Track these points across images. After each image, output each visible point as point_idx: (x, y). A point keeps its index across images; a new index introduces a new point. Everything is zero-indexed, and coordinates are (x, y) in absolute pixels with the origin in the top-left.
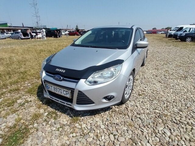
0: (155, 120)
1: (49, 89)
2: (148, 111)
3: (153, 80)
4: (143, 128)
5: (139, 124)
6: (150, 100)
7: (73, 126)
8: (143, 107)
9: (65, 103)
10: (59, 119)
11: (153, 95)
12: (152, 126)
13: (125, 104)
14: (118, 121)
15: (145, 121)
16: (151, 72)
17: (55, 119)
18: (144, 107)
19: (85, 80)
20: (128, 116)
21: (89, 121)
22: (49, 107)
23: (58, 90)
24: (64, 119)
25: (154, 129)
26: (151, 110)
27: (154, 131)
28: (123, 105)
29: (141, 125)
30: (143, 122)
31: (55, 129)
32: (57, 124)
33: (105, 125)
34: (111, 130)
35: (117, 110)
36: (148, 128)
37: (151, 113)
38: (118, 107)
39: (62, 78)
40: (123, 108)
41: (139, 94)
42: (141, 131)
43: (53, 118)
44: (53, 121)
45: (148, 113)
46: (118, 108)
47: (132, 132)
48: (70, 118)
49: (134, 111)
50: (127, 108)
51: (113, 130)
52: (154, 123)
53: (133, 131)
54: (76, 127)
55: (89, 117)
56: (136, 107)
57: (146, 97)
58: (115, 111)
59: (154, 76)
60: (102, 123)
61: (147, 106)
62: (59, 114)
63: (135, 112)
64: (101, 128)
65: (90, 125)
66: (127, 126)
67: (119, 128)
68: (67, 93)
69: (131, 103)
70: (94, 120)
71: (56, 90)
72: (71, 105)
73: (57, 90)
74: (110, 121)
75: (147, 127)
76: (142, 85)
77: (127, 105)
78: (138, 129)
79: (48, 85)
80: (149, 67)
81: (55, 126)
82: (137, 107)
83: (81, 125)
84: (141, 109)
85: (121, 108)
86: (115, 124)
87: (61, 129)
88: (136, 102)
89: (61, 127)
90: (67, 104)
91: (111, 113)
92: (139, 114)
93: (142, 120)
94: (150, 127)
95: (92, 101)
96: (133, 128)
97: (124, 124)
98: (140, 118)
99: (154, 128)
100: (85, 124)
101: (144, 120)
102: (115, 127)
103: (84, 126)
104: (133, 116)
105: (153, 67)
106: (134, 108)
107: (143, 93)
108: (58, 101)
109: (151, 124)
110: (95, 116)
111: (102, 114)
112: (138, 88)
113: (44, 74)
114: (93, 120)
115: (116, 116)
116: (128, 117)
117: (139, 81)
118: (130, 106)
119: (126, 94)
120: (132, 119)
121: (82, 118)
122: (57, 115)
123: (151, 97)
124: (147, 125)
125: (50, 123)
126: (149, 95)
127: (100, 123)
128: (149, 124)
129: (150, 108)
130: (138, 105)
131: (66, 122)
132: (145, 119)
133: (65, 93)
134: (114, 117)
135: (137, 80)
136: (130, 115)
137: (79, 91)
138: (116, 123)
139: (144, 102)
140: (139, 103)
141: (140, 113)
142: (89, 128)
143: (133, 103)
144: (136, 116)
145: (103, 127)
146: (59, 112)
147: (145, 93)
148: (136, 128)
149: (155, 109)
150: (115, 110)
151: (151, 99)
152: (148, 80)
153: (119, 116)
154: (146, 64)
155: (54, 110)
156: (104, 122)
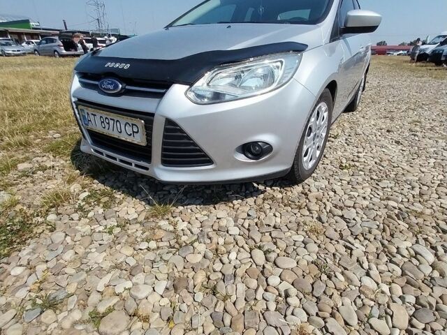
0: (386, 222)
1: (90, 126)
2: (366, 203)
3: (379, 138)
4: (351, 239)
5: (339, 230)
6: (372, 179)
7: (154, 224)
8: (352, 193)
9: (133, 165)
10: (116, 209)
11: (381, 168)
12: (379, 237)
13: (300, 185)
14: (278, 220)
15: (358, 225)
16: (373, 122)
17: (106, 206)
18: (356, 194)
19: (188, 87)
20: (309, 210)
21: (198, 216)
22: (96, 181)
23: (111, 122)
24: (131, 208)
25: (383, 244)
26: (376, 200)
27: (386, 250)
28: (296, 186)
29: (346, 233)
30: (350, 225)
31: (101, 228)
32: (110, 218)
33: (242, 228)
34: (258, 240)
35: (280, 196)
36: (367, 242)
37: (376, 208)
38: (282, 189)
39: (120, 86)
40: (294, 192)
41: (341, 166)
42: (346, 247)
43: (101, 205)
44: (101, 211)
45: (367, 207)
46: (280, 192)
47: (319, 246)
48: (148, 207)
49: (325, 200)
50: (306, 194)
51: (264, 239)
52: (384, 230)
53: (323, 246)
54: (160, 228)
55: (198, 207)
56: (332, 194)
57: (361, 172)
58: (273, 198)
59: (383, 131)
60: (232, 223)
61: (362, 191)
62: (118, 196)
63: (327, 203)
64: (229, 232)
65: (199, 225)
66: (304, 234)
67: (282, 235)
68: (135, 130)
69: (317, 183)
70: (211, 215)
71: (107, 126)
72: (147, 169)
73: (108, 123)
74: (256, 220)
75: (362, 239)
76: (351, 147)
77: (306, 187)
78: (336, 243)
79: (86, 111)
80: (368, 113)
81: (104, 222)
82: (335, 192)
83: (175, 225)
84: (347, 197)
85: (289, 193)
86: (269, 226)
87: (118, 230)
88: (331, 182)
89: (118, 226)
90: (136, 166)
91: (260, 201)
92: (341, 209)
93: (347, 222)
94: (372, 239)
95: (206, 155)
96: (322, 238)
97: (296, 228)
98: (342, 217)
99: (386, 243)
100: (186, 223)
101: (354, 222)
102: (270, 235)
103: (182, 226)
104: (324, 210)
105: (378, 113)
106: (326, 194)
107: (352, 163)
108: (115, 159)
109: (375, 231)
110: (215, 208)
111: (235, 202)
112: (339, 153)
113: (76, 83)
114: (208, 216)
115: (274, 210)
116: (308, 213)
117: (342, 140)
118: (313, 189)
119: (305, 156)
120: (319, 219)
121: (181, 208)
122: (112, 198)
123: (374, 173)
124: (362, 234)
125: (91, 214)
126: (368, 168)
127: (227, 222)
128: (370, 232)
129: (372, 196)
130: (337, 187)
131: (136, 216)
132: (358, 219)
133: (129, 130)
134: (268, 211)
135: (335, 137)
136: (314, 207)
137: (169, 122)
138: (272, 225)
139: (354, 183)
140: (340, 184)
141: (342, 205)
142: (196, 230)
143: (324, 183)
144: (330, 211)
145: (235, 231)
146: (120, 193)
147: (357, 164)
148: (331, 240)
149: (388, 199)
150: (272, 196)
151: (375, 177)
152: (365, 138)
153: (283, 210)
154: (360, 108)
155: (109, 188)
156: (240, 221)
